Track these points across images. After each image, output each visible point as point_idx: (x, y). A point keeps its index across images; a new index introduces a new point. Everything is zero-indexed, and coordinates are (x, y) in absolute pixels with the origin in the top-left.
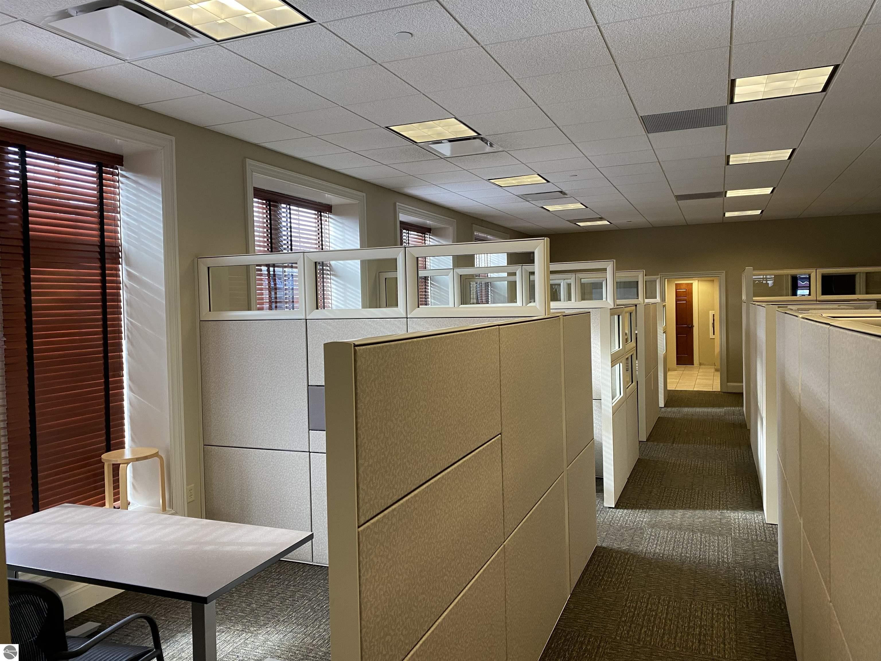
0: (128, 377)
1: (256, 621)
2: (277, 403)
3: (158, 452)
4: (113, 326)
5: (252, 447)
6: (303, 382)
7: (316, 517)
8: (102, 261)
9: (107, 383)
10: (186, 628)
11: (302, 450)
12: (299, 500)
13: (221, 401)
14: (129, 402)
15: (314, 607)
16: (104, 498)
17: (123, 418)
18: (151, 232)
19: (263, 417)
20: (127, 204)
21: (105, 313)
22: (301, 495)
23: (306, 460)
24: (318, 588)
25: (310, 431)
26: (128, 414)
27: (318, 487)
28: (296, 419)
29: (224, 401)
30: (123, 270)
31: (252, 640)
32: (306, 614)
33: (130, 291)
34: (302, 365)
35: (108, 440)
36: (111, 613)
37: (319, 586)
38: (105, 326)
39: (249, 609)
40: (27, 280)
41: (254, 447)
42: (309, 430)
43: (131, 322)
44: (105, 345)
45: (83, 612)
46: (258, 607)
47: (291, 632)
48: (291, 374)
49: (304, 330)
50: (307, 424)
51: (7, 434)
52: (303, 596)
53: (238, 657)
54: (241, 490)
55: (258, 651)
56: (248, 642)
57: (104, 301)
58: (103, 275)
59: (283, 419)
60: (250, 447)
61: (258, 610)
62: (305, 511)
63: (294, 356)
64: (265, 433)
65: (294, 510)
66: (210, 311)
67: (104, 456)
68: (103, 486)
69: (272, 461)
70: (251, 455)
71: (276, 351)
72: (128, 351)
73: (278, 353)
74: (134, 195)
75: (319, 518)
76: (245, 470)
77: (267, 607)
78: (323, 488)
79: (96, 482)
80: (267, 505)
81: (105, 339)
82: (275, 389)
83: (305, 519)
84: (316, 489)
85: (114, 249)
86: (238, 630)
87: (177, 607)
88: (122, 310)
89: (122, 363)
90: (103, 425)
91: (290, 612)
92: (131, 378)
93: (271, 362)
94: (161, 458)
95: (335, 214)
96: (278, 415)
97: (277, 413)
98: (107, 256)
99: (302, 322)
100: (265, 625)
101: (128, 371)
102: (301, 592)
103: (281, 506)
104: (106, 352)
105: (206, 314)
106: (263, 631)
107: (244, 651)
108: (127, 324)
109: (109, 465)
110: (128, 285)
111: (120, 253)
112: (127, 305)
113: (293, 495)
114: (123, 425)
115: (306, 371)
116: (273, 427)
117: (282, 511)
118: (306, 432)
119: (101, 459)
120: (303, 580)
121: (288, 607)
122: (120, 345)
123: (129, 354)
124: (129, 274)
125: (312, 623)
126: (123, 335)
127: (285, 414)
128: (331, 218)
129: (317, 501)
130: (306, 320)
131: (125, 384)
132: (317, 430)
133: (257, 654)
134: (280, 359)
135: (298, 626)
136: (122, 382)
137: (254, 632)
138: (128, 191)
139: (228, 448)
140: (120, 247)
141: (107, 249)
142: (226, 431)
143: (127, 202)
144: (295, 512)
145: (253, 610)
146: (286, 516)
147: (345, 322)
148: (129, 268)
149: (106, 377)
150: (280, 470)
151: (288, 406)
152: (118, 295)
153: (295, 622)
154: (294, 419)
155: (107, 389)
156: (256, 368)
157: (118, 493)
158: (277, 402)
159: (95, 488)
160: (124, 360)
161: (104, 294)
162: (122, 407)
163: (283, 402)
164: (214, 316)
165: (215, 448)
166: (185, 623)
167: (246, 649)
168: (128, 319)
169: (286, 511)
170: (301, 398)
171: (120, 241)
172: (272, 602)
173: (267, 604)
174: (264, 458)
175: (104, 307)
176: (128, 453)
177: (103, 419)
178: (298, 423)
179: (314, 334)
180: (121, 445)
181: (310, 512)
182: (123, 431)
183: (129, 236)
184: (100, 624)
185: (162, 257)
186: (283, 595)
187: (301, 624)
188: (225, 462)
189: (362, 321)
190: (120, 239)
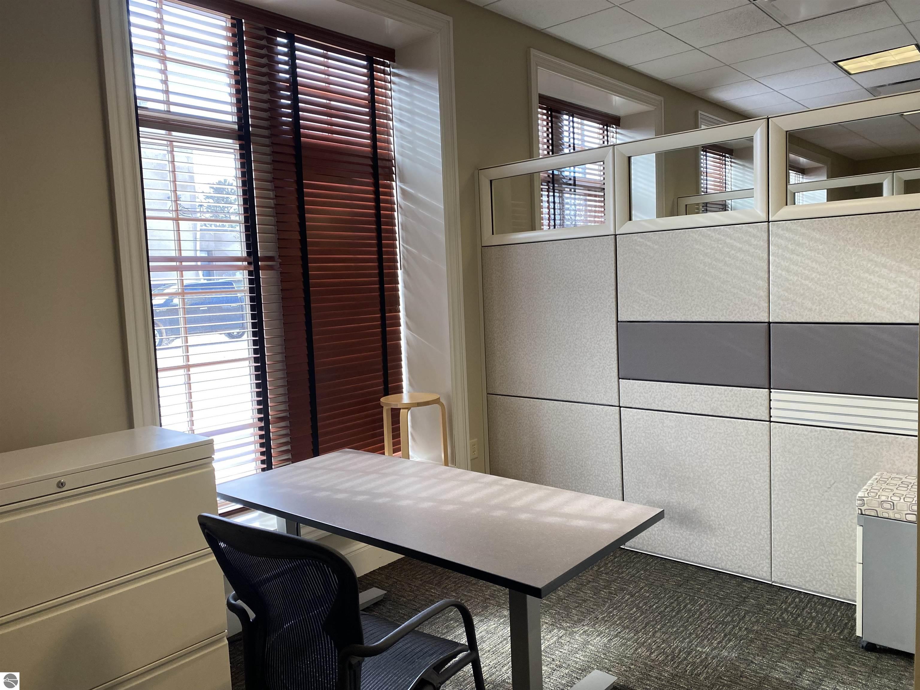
0: (405, 313)
1: (568, 614)
2: (576, 345)
3: (439, 398)
4: (388, 253)
5: (545, 398)
6: (611, 317)
7: (629, 489)
8: (376, 176)
9: (383, 318)
10: (482, 611)
11: (610, 404)
12: (606, 466)
13: (507, 341)
14: (406, 341)
15: (641, 605)
16: (383, 448)
17: (400, 360)
18: (426, 137)
19: (557, 361)
20: (400, 108)
21: (379, 238)
22: (608, 459)
23: (616, 417)
24: (639, 581)
25: (620, 380)
26: (405, 356)
27: (632, 451)
28: (602, 365)
29: (510, 342)
30: (397, 186)
31: (568, 639)
32: (631, 614)
33: (405, 212)
34: (609, 295)
35: (386, 383)
36: (396, 579)
37: (640, 577)
38: (380, 253)
39: (555, 596)
40: (300, 194)
41: (548, 398)
42: (619, 378)
43: (407, 250)
44: (381, 275)
45: (366, 575)
46: (566, 595)
47: (616, 636)
48: (594, 307)
49: (613, 248)
50: (616, 371)
51: (285, 368)
52: (622, 590)
53: (553, 660)
54: (532, 448)
55: (578, 656)
56: (563, 641)
57: (378, 223)
58: (377, 193)
59: (584, 364)
60: (543, 397)
61: (567, 600)
62: (614, 481)
63: (599, 284)
64: (561, 382)
65: (600, 478)
66: (493, 234)
67: (383, 400)
68: (382, 434)
69: (570, 416)
70: (544, 407)
71: (574, 278)
72: (404, 284)
73: (578, 281)
74: (407, 95)
75: (634, 491)
76: (537, 425)
77: (578, 597)
78: (638, 453)
79: (374, 429)
80: (564, 470)
81: (381, 268)
82: (574, 327)
83: (614, 491)
84: (629, 454)
85: (387, 164)
86: (547, 623)
87: (468, 582)
88: (397, 235)
89: (398, 297)
90: (381, 366)
91: (609, 608)
92: (407, 315)
93: (568, 292)
94: (442, 405)
95: (623, 128)
96: (578, 359)
97: (576, 356)
98: (380, 171)
99: (609, 239)
100: (580, 621)
101: (404, 306)
102: (618, 584)
103: (583, 471)
104: (381, 282)
105: (489, 239)
106: (579, 629)
107: (560, 654)
108: (403, 252)
109: (387, 410)
110: (403, 206)
111: (394, 168)
112: (402, 229)
113: (598, 460)
114: (400, 367)
115: (614, 303)
116: (571, 373)
117: (583, 479)
118: (614, 382)
119: (380, 403)
120: (616, 567)
121: (605, 601)
122: (396, 276)
123: (406, 286)
124: (404, 192)
125: (643, 628)
126: (399, 264)
127: (587, 358)
128: (619, 133)
129: (630, 469)
130: (616, 235)
131: (402, 321)
132: (629, 379)
133: (578, 660)
134: (580, 289)
135: (624, 629)
136: (398, 318)
137: (568, 629)
138: (400, 92)
139: (516, 398)
140: (393, 161)
141: (380, 163)
142: (513, 377)
143: (400, 105)
144: (600, 481)
145: (560, 599)
146: (589, 484)
147: (671, 234)
148: (404, 185)
149: (383, 311)
150: (581, 428)
151: (590, 348)
152: (393, 217)
153: (619, 623)
154: (598, 364)
155: (384, 326)
156: (549, 301)
157: (399, 443)
158: (577, 343)
159: (374, 436)
160: (400, 293)
161: (378, 216)
162: (398, 347)
163: (583, 343)
164: (497, 240)
165: (500, 398)
166: (480, 604)
167: (562, 650)
168: (403, 246)
169: (588, 479)
170: (607, 338)
171: (393, 153)
172: (583, 592)
173: (577, 593)
174: (559, 412)
175: (379, 231)
176: (406, 398)
177: (380, 359)
178: (604, 369)
179: (626, 254)
180: (399, 390)
181: (620, 482)
182: (400, 374)
183: (402, 146)
184: (386, 592)
185: (440, 167)
186: (595, 584)
187: (628, 627)
188: (512, 414)
189: (697, 231)
190: (393, 151)
